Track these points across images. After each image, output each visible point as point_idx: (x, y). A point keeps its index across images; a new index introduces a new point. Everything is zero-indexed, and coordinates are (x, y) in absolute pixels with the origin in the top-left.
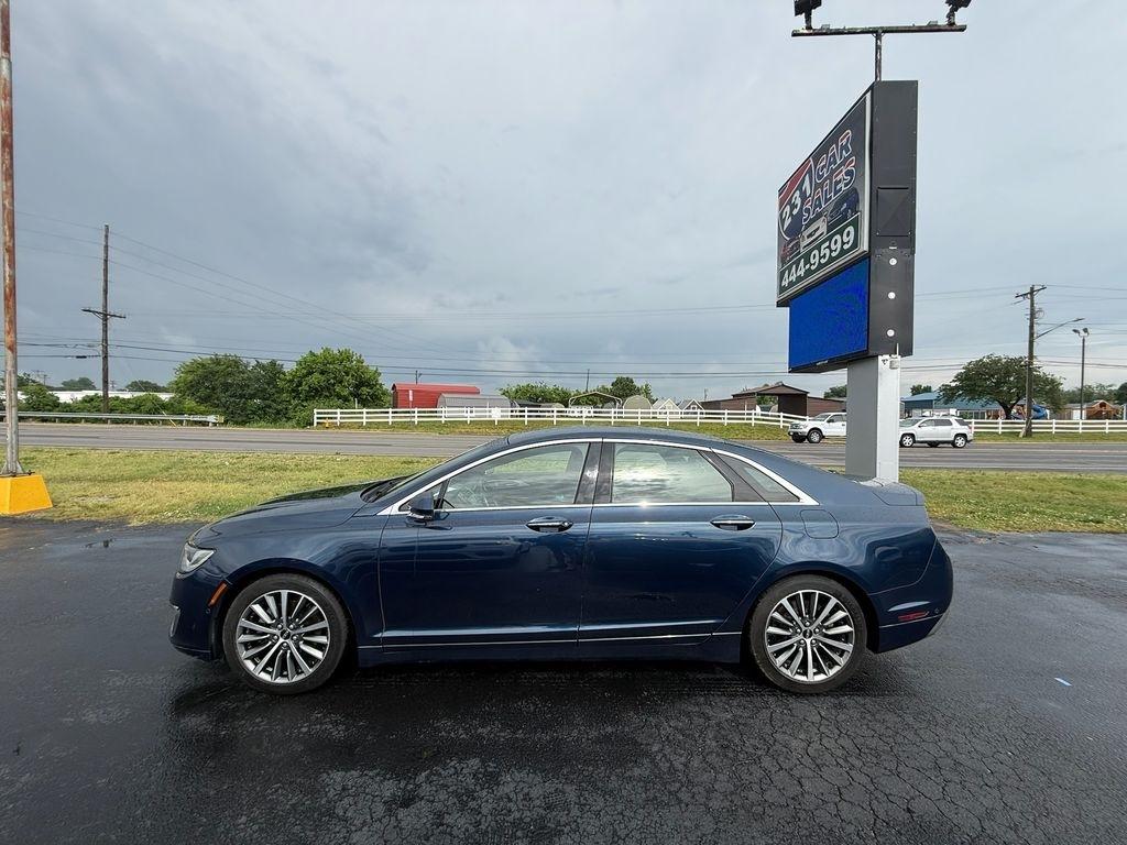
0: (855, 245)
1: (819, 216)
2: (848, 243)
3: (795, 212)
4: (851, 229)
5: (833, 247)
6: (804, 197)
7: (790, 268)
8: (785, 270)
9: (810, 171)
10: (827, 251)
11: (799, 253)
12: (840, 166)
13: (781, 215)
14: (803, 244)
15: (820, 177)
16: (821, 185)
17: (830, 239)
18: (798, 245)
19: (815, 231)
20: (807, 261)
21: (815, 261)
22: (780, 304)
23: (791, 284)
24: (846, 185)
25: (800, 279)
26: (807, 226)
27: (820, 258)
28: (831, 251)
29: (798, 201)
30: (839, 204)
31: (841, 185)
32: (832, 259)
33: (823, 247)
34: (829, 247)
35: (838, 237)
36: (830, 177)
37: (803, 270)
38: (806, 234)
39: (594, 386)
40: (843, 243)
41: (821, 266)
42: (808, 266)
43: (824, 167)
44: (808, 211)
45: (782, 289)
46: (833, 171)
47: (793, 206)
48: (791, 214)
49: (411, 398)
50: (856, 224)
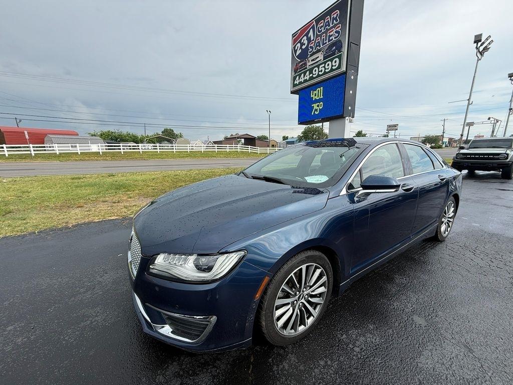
0: (339, 67)
1: (318, 51)
2: (335, 66)
3: (304, 47)
4: (337, 60)
5: (327, 67)
6: (309, 40)
7: (300, 76)
8: (297, 76)
9: (313, 27)
10: (323, 69)
11: (306, 68)
12: (332, 28)
13: (295, 47)
14: (308, 64)
15: (319, 32)
16: (320, 36)
17: (325, 63)
18: (305, 64)
19: (316, 58)
20: (311, 72)
21: (316, 72)
22: (292, 93)
23: (300, 83)
24: (335, 38)
25: (306, 81)
26: (311, 55)
27: (319, 72)
28: (325, 69)
29: (306, 42)
30: (331, 47)
31: (333, 37)
32: (325, 73)
33: (321, 66)
34: (324, 67)
35: (330, 63)
36: (326, 32)
37: (308, 77)
38: (310, 59)
39: (150, 133)
40: (332, 66)
41: (319, 76)
42: (311, 75)
43: (322, 26)
44: (311, 47)
45: (295, 85)
46: (327, 30)
47: (302, 44)
48: (301, 48)
49: (27, 137)
50: (340, 57)
